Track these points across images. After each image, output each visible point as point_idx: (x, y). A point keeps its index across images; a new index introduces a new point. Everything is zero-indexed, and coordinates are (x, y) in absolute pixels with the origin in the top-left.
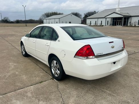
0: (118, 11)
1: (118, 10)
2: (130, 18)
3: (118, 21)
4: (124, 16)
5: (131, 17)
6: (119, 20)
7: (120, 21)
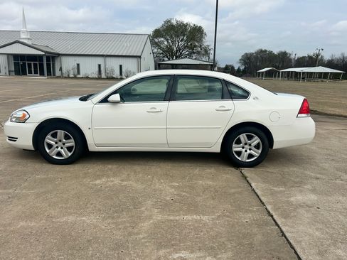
0: (26, 39)
1: (24, 37)
2: (59, 59)
3: (30, 65)
4: (46, 52)
5: (59, 55)
6: (32, 63)
7: (35, 65)
